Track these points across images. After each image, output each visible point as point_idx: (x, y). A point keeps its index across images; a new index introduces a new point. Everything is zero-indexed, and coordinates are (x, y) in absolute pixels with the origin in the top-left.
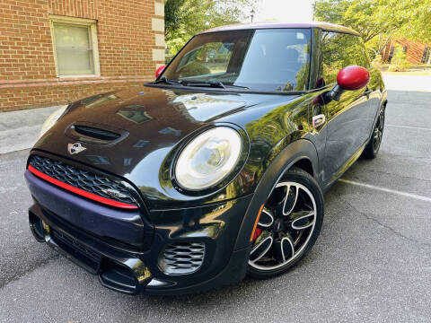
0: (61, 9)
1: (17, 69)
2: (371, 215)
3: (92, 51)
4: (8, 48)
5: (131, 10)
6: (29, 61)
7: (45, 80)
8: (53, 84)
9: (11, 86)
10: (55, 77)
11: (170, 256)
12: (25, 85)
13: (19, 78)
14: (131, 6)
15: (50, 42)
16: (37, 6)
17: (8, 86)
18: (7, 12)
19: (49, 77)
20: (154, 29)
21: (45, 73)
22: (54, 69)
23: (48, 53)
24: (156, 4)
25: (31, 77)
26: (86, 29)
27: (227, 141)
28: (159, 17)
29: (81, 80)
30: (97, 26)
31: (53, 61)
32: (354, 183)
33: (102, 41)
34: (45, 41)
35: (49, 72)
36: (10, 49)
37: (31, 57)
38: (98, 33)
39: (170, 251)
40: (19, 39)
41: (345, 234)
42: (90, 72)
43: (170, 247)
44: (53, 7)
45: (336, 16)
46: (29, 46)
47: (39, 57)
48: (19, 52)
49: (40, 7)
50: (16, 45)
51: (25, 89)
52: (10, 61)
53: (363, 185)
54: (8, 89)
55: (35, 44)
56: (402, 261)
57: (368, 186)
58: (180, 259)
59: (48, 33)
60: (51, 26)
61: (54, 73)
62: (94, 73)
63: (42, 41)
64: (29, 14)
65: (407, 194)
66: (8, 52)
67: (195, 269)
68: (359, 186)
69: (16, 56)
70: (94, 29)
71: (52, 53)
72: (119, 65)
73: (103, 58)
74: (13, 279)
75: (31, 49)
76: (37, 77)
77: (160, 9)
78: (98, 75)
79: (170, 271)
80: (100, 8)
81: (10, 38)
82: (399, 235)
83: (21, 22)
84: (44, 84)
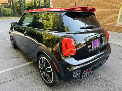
48: (108, 16)
51: (105, 25)
52: (105, 18)
61: (116, 22)
71: (118, 16)
75: (111, 15)
81: (107, 12)
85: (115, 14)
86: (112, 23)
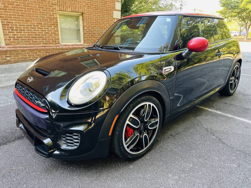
0: (63, 7)
1: (40, 39)
2: (211, 129)
3: (79, 30)
4: (36, 28)
5: (102, 6)
6: (46, 35)
7: (54, 45)
8: (58, 47)
9: (37, 48)
10: (59, 43)
11: (64, 139)
12: (43, 48)
13: (41, 44)
14: (102, 4)
15: (57, 25)
16: (51, 6)
17: (34, 48)
18: (36, 9)
19: (56, 43)
20: (114, 17)
21: (54, 41)
22: (59, 39)
23: (55, 31)
24: (116, 3)
25: (47, 44)
26: (77, 18)
27: (98, 79)
28: (118, 10)
29: (73, 45)
30: (83, 16)
31: (58, 35)
32: (210, 110)
33: (85, 24)
34: (54, 25)
35: (56, 41)
36: (37, 29)
37: (47, 33)
38: (83, 20)
39: (64, 136)
40: (42, 24)
41: (188, 139)
42: (78, 41)
43: (64, 135)
44: (60, 7)
45: (235, 6)
46: (46, 27)
47: (51, 33)
48: (41, 30)
49: (53, 7)
50: (40, 27)
51: (43, 50)
52: (37, 35)
53: (215, 111)
54: (35, 49)
55: (49, 26)
56: (217, 159)
57: (218, 112)
58: (69, 141)
59: (56, 20)
60: (58, 17)
61: (59, 41)
62: (80, 42)
63: (53, 25)
64: (47, 11)
65: (242, 119)
66: (36, 30)
67: (76, 147)
68: (212, 112)
69: (40, 33)
70: (81, 18)
71: (58, 31)
72: (94, 37)
73: (85, 34)
74: (5, 144)
75: (47, 29)
76: (50, 43)
77: (118, 6)
78: (82, 43)
79: (64, 147)
80: (84, 6)
81: (37, 24)
82: (223, 143)
83: (43, 15)
84: (53, 47)
85: (53, 27)
86: (53, 44)
